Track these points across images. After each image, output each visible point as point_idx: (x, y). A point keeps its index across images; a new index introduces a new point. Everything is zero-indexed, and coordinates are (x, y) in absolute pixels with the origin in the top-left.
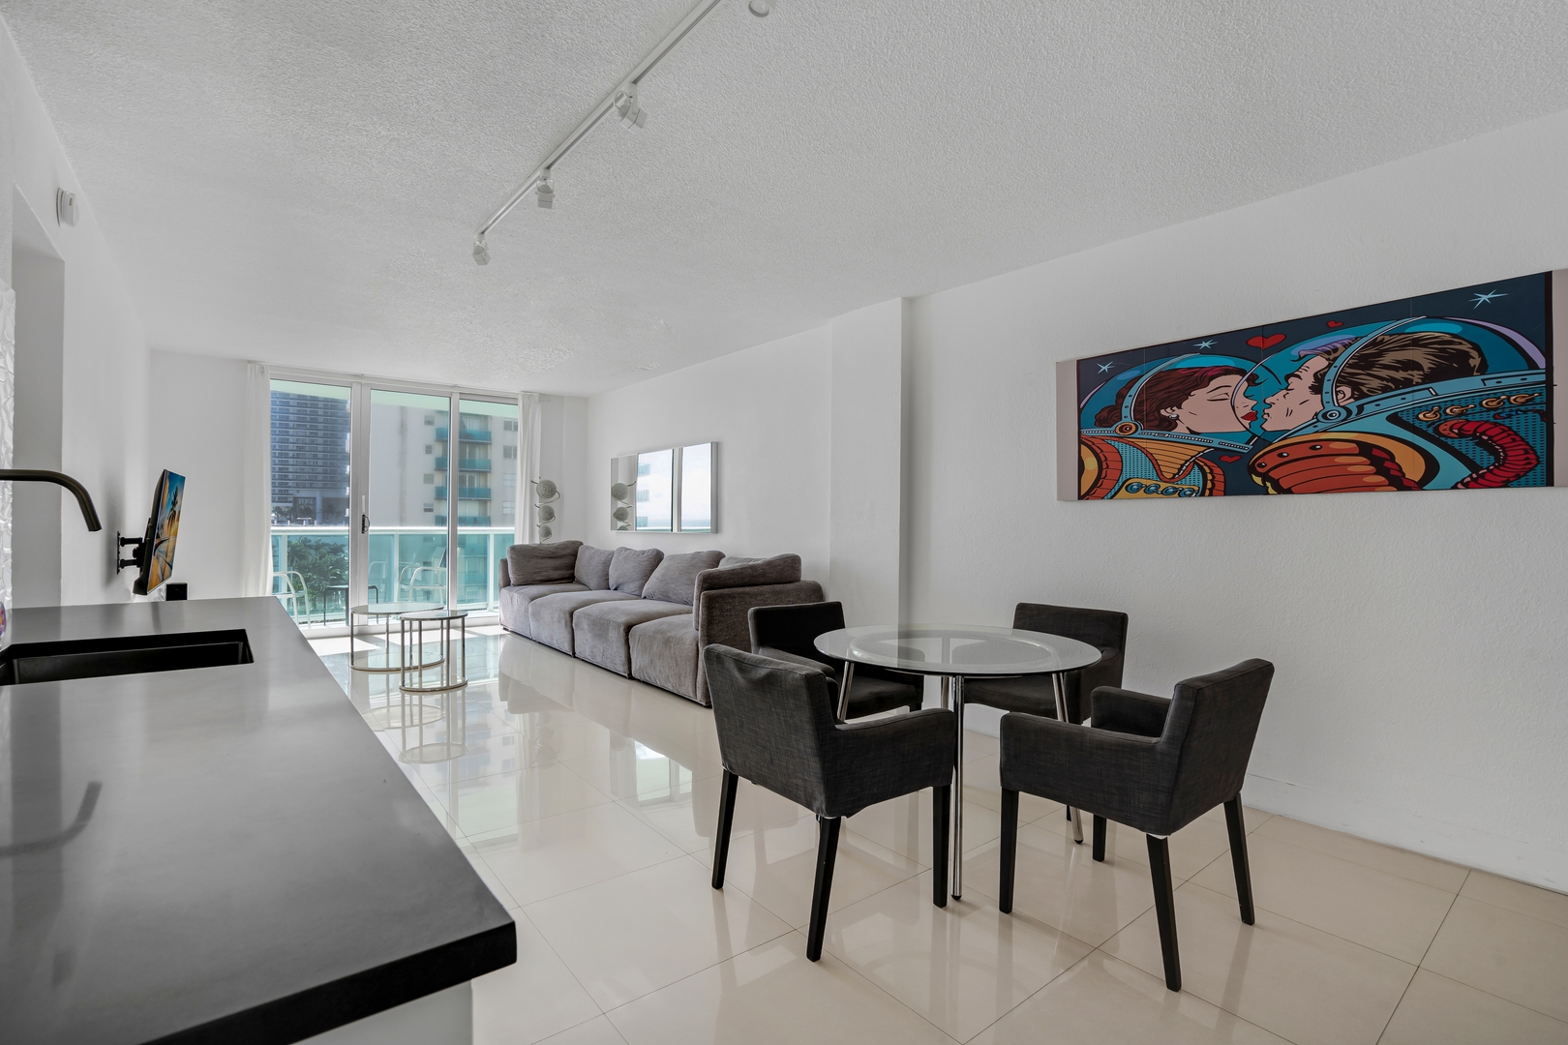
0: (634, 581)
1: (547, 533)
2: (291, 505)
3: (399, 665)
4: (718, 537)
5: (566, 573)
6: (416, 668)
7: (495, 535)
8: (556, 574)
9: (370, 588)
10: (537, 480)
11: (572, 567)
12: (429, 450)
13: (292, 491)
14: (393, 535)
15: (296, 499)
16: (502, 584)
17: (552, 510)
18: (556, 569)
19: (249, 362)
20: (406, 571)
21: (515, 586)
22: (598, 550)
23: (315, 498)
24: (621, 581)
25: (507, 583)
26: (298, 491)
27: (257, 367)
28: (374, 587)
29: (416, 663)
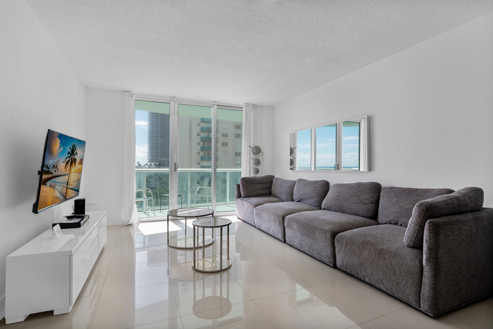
0: (312, 198)
1: (257, 171)
2: (159, 163)
3: (192, 246)
4: (371, 173)
5: (267, 191)
6: (201, 247)
7: (229, 172)
8: (262, 192)
9: (178, 196)
10: (252, 146)
11: (270, 188)
12: (198, 144)
13: (159, 159)
14: (188, 172)
15: (160, 161)
16: (237, 196)
17: (259, 160)
18: (262, 189)
19: (126, 92)
20: (193, 188)
21: (244, 197)
22: (285, 181)
23: (165, 161)
24: (303, 197)
25: (239, 196)
26: (161, 159)
27: (129, 93)
28: (180, 195)
29: (201, 244)
